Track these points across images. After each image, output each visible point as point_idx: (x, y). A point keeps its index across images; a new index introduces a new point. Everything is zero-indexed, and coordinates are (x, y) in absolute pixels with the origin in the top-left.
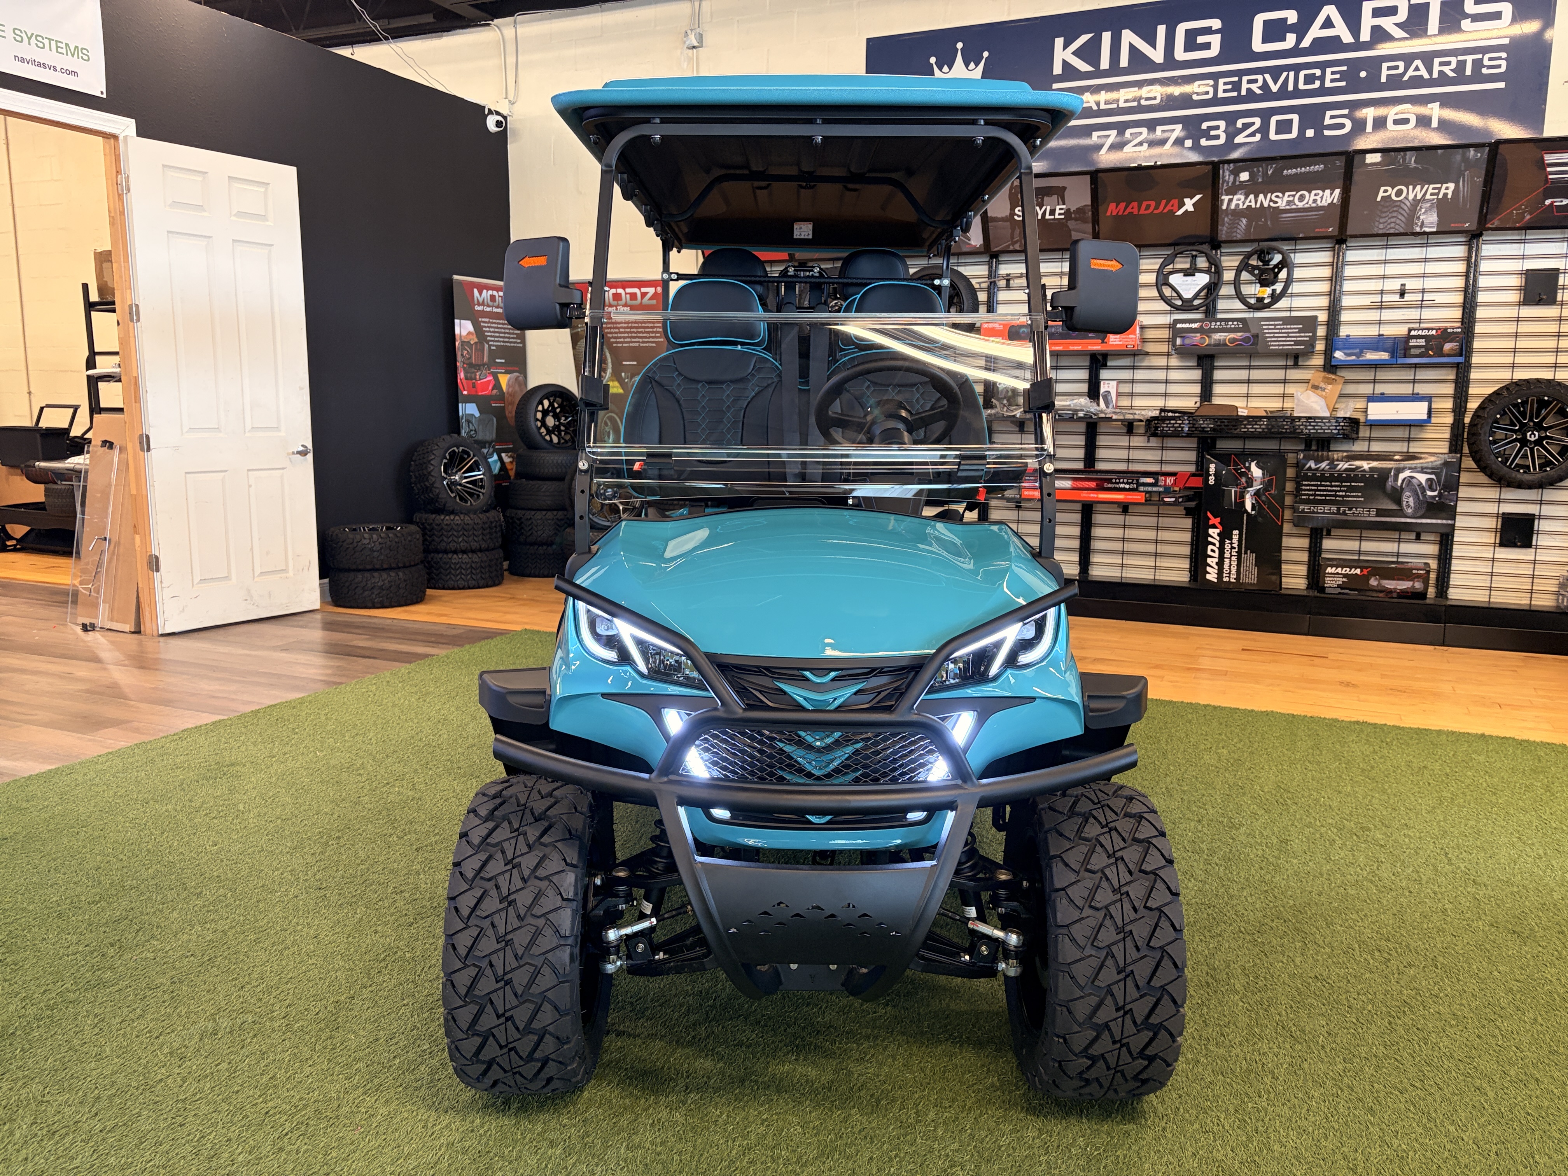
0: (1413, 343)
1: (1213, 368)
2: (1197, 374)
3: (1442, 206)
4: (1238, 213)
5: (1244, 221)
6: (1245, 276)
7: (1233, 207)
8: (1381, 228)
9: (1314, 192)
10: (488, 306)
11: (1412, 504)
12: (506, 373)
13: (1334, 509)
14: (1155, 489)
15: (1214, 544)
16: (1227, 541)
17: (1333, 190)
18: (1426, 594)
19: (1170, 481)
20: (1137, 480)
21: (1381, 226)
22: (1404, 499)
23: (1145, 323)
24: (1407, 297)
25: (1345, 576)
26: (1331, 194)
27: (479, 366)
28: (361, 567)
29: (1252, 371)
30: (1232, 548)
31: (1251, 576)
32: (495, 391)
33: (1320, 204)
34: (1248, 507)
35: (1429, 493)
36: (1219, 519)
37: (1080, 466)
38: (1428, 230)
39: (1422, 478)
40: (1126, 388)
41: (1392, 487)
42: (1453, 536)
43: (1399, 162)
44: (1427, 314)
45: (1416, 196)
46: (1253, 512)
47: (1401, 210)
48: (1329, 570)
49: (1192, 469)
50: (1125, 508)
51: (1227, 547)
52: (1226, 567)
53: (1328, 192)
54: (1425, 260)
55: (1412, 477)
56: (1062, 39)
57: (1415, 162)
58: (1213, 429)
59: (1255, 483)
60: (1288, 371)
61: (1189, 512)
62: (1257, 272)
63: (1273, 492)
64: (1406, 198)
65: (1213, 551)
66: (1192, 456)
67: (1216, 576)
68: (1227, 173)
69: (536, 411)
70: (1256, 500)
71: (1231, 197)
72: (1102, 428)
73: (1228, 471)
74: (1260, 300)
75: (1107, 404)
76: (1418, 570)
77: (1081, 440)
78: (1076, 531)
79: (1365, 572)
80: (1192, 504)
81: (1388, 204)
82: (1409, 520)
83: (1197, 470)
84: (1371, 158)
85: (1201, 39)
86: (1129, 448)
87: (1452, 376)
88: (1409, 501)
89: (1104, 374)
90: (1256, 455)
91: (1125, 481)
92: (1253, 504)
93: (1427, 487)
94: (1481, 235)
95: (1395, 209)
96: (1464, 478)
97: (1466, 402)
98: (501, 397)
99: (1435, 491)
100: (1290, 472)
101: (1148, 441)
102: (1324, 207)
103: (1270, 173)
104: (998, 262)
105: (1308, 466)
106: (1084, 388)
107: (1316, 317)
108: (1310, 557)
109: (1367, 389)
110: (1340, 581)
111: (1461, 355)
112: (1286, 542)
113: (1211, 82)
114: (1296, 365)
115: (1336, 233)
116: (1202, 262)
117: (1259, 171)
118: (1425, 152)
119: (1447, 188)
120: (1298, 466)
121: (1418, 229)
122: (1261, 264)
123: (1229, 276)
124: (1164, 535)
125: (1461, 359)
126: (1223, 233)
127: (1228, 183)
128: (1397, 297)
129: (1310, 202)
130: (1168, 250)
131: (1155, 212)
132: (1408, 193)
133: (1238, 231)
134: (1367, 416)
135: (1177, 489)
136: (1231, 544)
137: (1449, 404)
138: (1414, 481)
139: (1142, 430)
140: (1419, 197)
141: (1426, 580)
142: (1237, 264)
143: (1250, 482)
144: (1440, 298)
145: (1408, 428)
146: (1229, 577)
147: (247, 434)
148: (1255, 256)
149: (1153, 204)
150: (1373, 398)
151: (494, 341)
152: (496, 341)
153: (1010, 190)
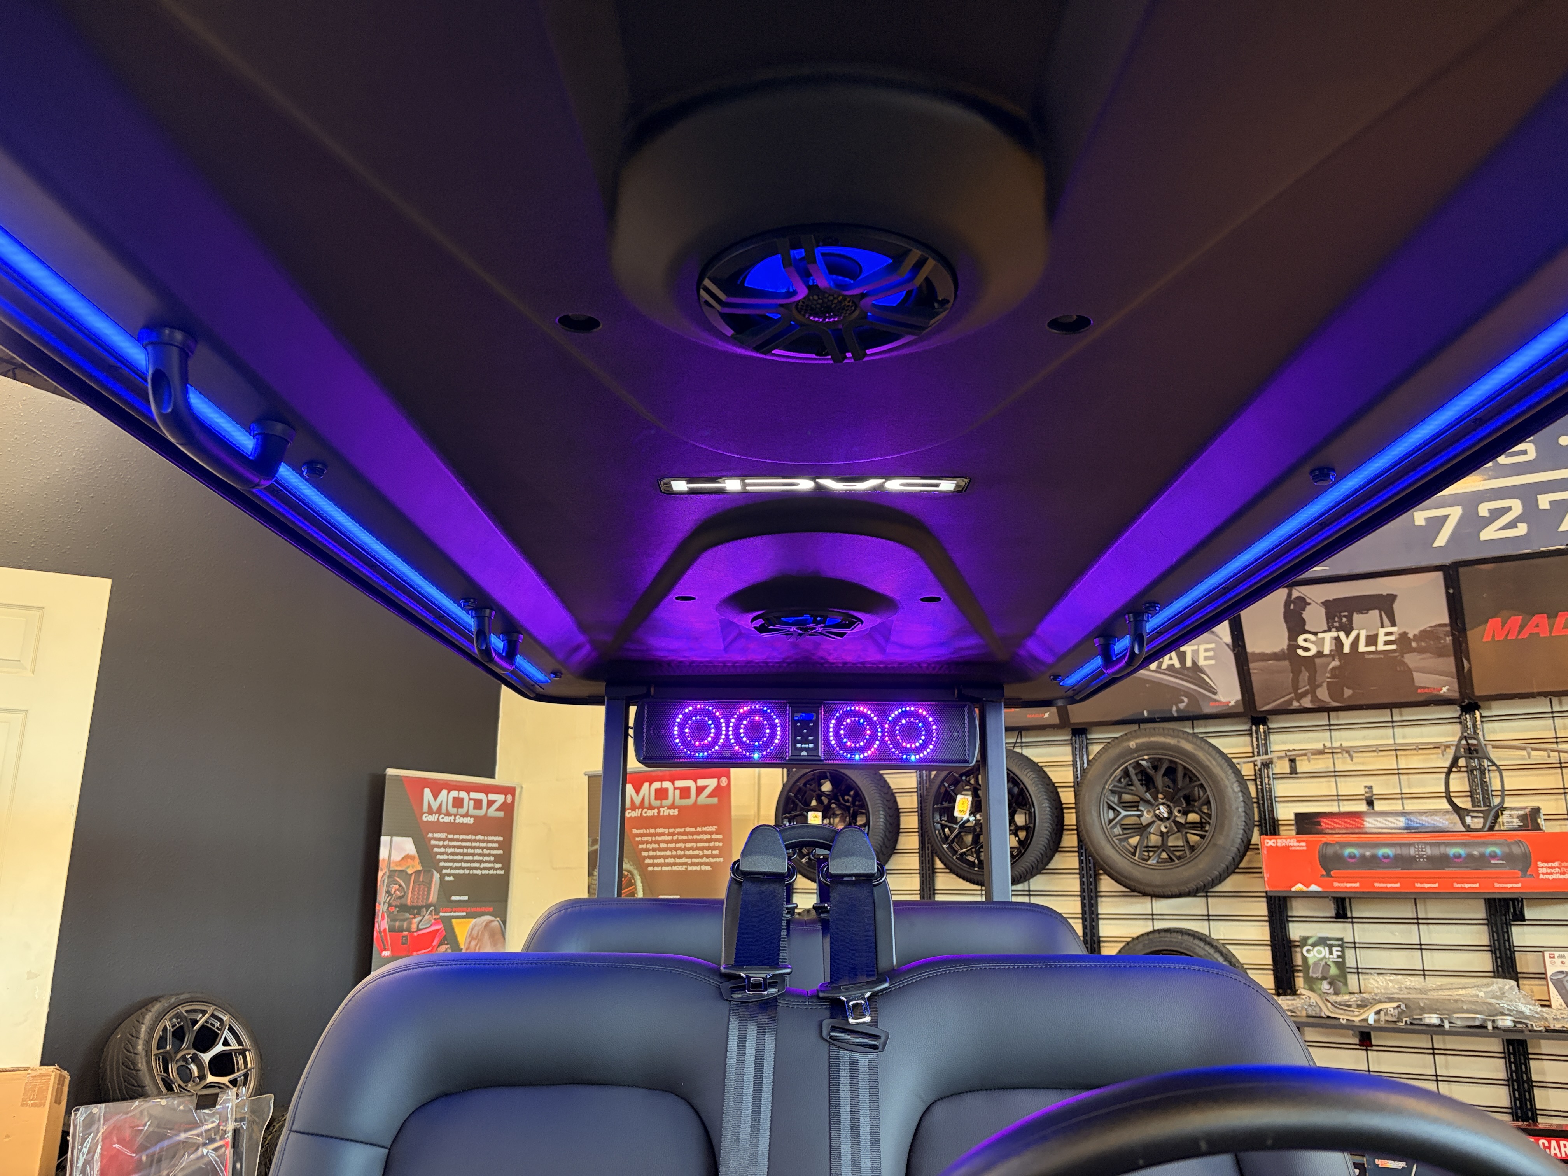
10: (448, 814)
27: (419, 908)
32: (443, 948)
77: (1501, 1070)
104: (1269, 731)
151: (451, 868)
152: (457, 868)
153: (1287, 604)
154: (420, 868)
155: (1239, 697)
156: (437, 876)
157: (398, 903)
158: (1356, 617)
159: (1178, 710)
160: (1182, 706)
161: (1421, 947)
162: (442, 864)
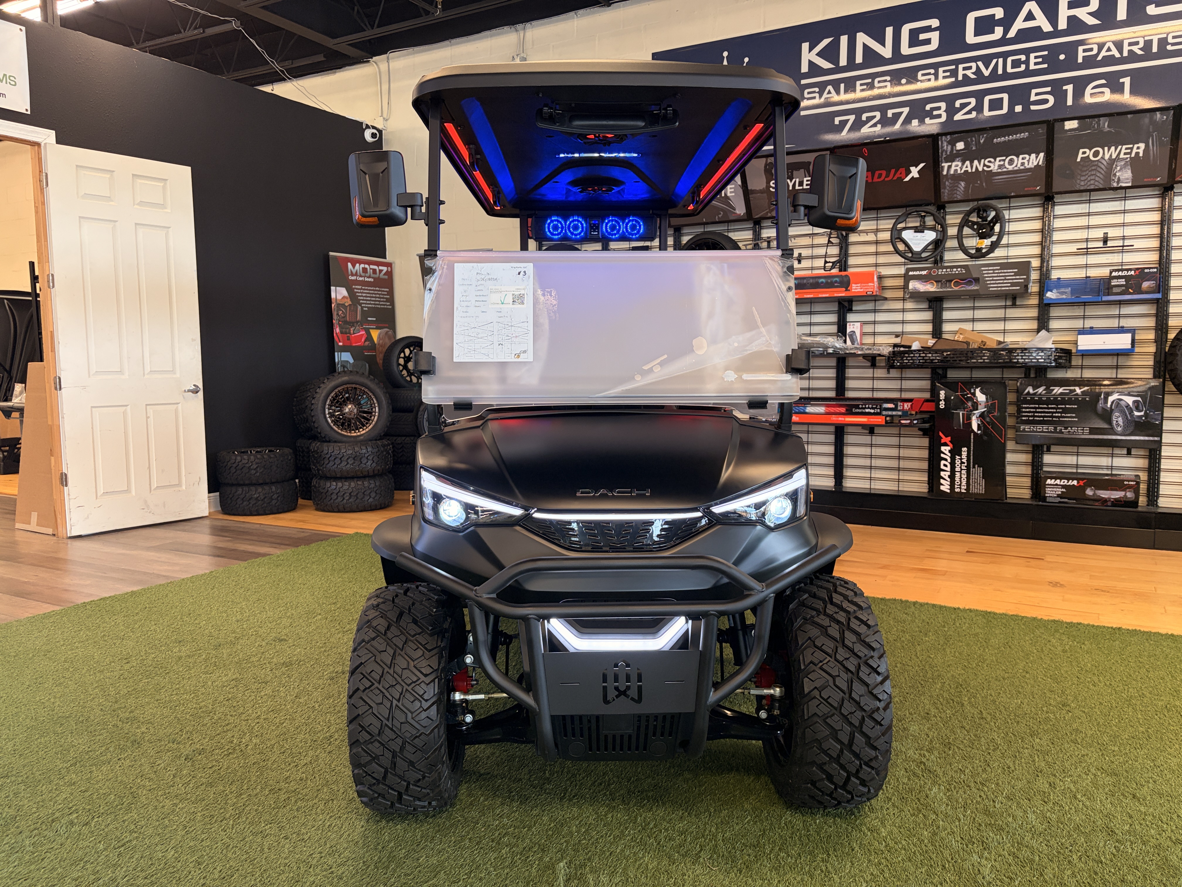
0: (1114, 282)
1: (942, 309)
2: (928, 315)
3: (1135, 163)
4: (957, 178)
5: (963, 184)
6: (967, 231)
7: (952, 172)
8: (1082, 184)
9: (1021, 156)
10: (361, 276)
11: (1121, 423)
12: (377, 328)
13: (1051, 428)
14: (894, 413)
15: (946, 460)
16: (958, 457)
17: (1038, 154)
18: (1137, 502)
19: (907, 406)
20: (881, 406)
21: (1082, 183)
22: (1114, 419)
23: (882, 274)
24: (1109, 244)
25: (1063, 487)
26: (1037, 157)
27: (353, 323)
28: (242, 482)
29: (976, 312)
30: (962, 463)
31: (979, 487)
32: (367, 343)
33: (1027, 167)
34: (975, 427)
35: (1137, 414)
36: (949, 438)
37: (832, 394)
38: (1124, 185)
39: (1130, 400)
40: (869, 329)
41: (1103, 408)
42: (1160, 451)
43: (1094, 127)
44: (1128, 258)
45: (1111, 156)
46: (979, 432)
47: (1099, 169)
48: (1049, 481)
49: (927, 395)
50: (871, 430)
51: (958, 462)
52: (957, 479)
53: (1033, 156)
54: (1124, 212)
55: (1121, 400)
56: (808, 44)
57: (1108, 126)
58: (942, 361)
59: (979, 407)
60: (1007, 310)
61: (925, 432)
62: (975, 227)
63: (996, 414)
64: (1103, 158)
65: (945, 465)
66: (926, 384)
67: (949, 487)
68: (945, 144)
69: (399, 357)
70: (981, 421)
71: (950, 164)
72: (850, 362)
73: (956, 396)
74: (979, 250)
75: (853, 342)
76: (1129, 481)
77: (832, 373)
78: (831, 449)
79: (1081, 483)
80: (927, 425)
81: (1087, 164)
82: (1119, 438)
83: (932, 396)
84: (1071, 125)
85: (922, 37)
86: (873, 378)
87: (1154, 311)
88: (1118, 420)
89: (850, 317)
90: (981, 383)
91: (870, 406)
92: (978, 425)
93: (1134, 408)
94: (1172, 188)
95: (1093, 168)
96: (1168, 399)
97: (1167, 333)
98: (373, 347)
99: (1142, 411)
100: (1011, 397)
101: (889, 372)
102: (1031, 169)
103: (982, 141)
104: (761, 228)
105: (1026, 391)
106: (834, 329)
107: (1029, 262)
108: (1033, 470)
109: (1078, 324)
110: (1059, 491)
111: (1159, 292)
112: (1010, 457)
113: (932, 71)
114: (1014, 305)
115: (1043, 191)
116: (930, 221)
117: (972, 141)
118: (1116, 118)
119: (1138, 148)
120: (1019, 392)
121: (1115, 185)
122: (980, 220)
123: (952, 231)
124: (904, 453)
125: (1159, 296)
126: (945, 195)
127: (946, 152)
128: (1101, 244)
129: (1019, 165)
130: (899, 212)
131: (886, 179)
132: (1104, 153)
133: (958, 193)
134: (1077, 347)
135: (914, 413)
136: (961, 459)
137: (1151, 336)
138: (1122, 403)
139: (883, 364)
140: (1114, 157)
141: (1136, 490)
142: (959, 221)
143: (975, 406)
144: (1138, 244)
145: (1116, 357)
146: (960, 488)
147: (146, 376)
148: (975, 214)
149: (884, 173)
150: (1083, 331)
151: (366, 304)
152: (368, 304)
153: (765, 167)
154: (350, 303)
155: (745, 211)
156: (359, 308)
157: (343, 320)
158: (794, 172)
159: (719, 217)
160: (720, 216)
161: (811, 324)
162: (361, 301)
